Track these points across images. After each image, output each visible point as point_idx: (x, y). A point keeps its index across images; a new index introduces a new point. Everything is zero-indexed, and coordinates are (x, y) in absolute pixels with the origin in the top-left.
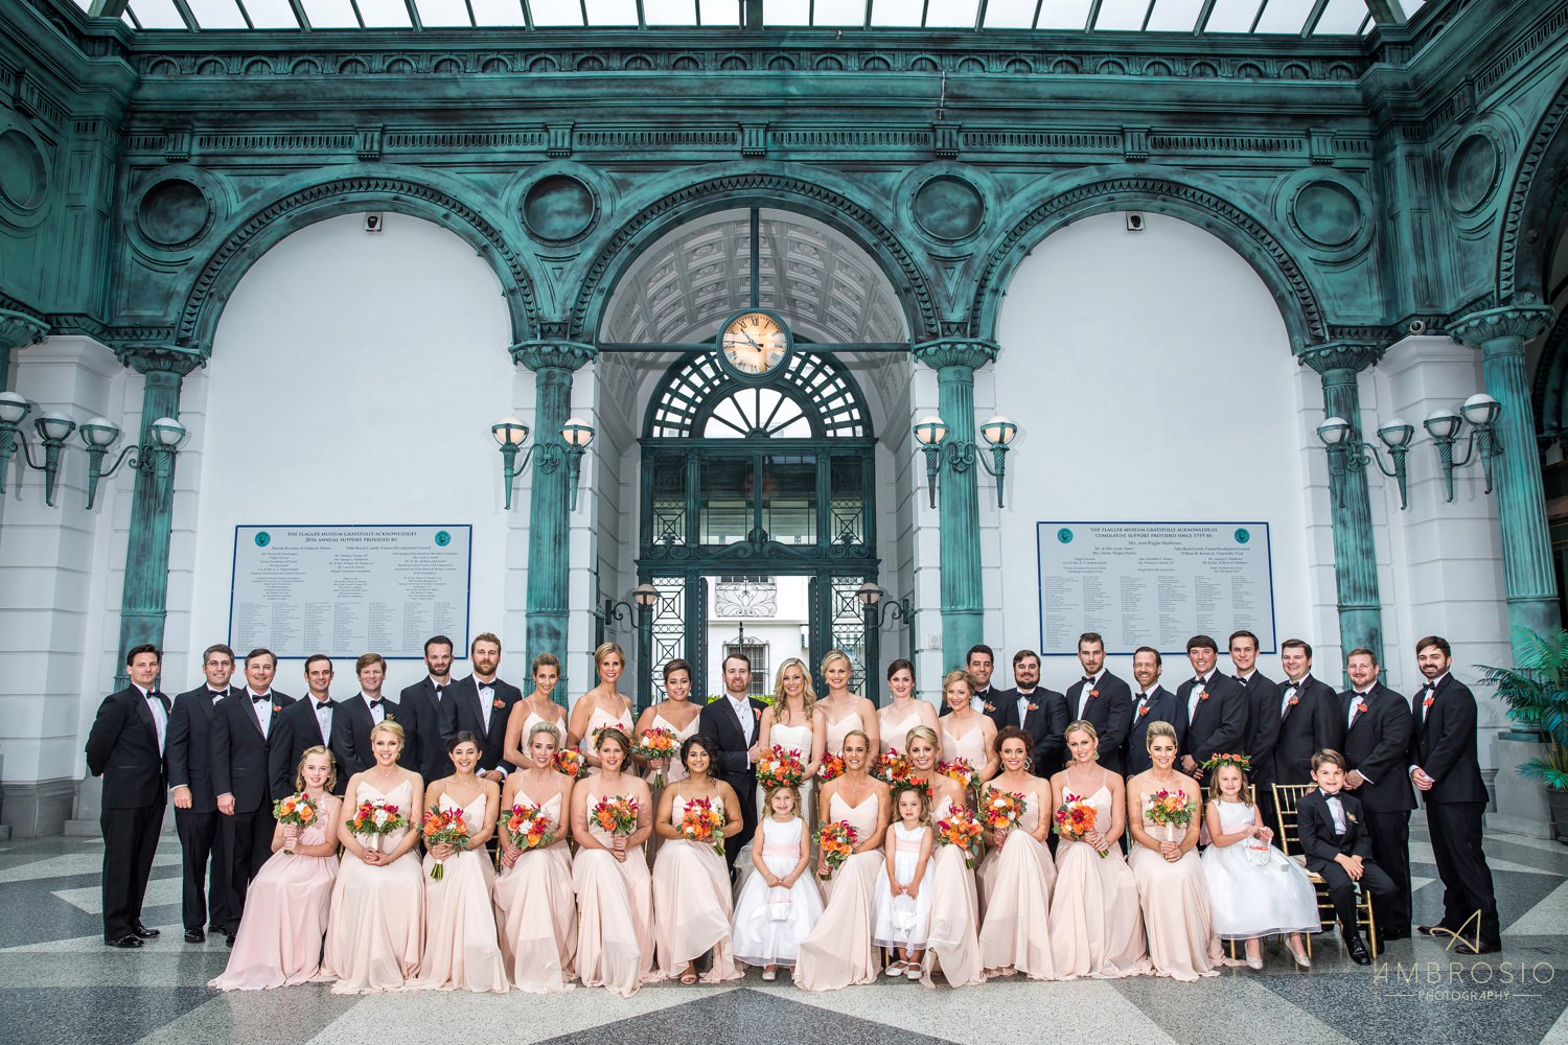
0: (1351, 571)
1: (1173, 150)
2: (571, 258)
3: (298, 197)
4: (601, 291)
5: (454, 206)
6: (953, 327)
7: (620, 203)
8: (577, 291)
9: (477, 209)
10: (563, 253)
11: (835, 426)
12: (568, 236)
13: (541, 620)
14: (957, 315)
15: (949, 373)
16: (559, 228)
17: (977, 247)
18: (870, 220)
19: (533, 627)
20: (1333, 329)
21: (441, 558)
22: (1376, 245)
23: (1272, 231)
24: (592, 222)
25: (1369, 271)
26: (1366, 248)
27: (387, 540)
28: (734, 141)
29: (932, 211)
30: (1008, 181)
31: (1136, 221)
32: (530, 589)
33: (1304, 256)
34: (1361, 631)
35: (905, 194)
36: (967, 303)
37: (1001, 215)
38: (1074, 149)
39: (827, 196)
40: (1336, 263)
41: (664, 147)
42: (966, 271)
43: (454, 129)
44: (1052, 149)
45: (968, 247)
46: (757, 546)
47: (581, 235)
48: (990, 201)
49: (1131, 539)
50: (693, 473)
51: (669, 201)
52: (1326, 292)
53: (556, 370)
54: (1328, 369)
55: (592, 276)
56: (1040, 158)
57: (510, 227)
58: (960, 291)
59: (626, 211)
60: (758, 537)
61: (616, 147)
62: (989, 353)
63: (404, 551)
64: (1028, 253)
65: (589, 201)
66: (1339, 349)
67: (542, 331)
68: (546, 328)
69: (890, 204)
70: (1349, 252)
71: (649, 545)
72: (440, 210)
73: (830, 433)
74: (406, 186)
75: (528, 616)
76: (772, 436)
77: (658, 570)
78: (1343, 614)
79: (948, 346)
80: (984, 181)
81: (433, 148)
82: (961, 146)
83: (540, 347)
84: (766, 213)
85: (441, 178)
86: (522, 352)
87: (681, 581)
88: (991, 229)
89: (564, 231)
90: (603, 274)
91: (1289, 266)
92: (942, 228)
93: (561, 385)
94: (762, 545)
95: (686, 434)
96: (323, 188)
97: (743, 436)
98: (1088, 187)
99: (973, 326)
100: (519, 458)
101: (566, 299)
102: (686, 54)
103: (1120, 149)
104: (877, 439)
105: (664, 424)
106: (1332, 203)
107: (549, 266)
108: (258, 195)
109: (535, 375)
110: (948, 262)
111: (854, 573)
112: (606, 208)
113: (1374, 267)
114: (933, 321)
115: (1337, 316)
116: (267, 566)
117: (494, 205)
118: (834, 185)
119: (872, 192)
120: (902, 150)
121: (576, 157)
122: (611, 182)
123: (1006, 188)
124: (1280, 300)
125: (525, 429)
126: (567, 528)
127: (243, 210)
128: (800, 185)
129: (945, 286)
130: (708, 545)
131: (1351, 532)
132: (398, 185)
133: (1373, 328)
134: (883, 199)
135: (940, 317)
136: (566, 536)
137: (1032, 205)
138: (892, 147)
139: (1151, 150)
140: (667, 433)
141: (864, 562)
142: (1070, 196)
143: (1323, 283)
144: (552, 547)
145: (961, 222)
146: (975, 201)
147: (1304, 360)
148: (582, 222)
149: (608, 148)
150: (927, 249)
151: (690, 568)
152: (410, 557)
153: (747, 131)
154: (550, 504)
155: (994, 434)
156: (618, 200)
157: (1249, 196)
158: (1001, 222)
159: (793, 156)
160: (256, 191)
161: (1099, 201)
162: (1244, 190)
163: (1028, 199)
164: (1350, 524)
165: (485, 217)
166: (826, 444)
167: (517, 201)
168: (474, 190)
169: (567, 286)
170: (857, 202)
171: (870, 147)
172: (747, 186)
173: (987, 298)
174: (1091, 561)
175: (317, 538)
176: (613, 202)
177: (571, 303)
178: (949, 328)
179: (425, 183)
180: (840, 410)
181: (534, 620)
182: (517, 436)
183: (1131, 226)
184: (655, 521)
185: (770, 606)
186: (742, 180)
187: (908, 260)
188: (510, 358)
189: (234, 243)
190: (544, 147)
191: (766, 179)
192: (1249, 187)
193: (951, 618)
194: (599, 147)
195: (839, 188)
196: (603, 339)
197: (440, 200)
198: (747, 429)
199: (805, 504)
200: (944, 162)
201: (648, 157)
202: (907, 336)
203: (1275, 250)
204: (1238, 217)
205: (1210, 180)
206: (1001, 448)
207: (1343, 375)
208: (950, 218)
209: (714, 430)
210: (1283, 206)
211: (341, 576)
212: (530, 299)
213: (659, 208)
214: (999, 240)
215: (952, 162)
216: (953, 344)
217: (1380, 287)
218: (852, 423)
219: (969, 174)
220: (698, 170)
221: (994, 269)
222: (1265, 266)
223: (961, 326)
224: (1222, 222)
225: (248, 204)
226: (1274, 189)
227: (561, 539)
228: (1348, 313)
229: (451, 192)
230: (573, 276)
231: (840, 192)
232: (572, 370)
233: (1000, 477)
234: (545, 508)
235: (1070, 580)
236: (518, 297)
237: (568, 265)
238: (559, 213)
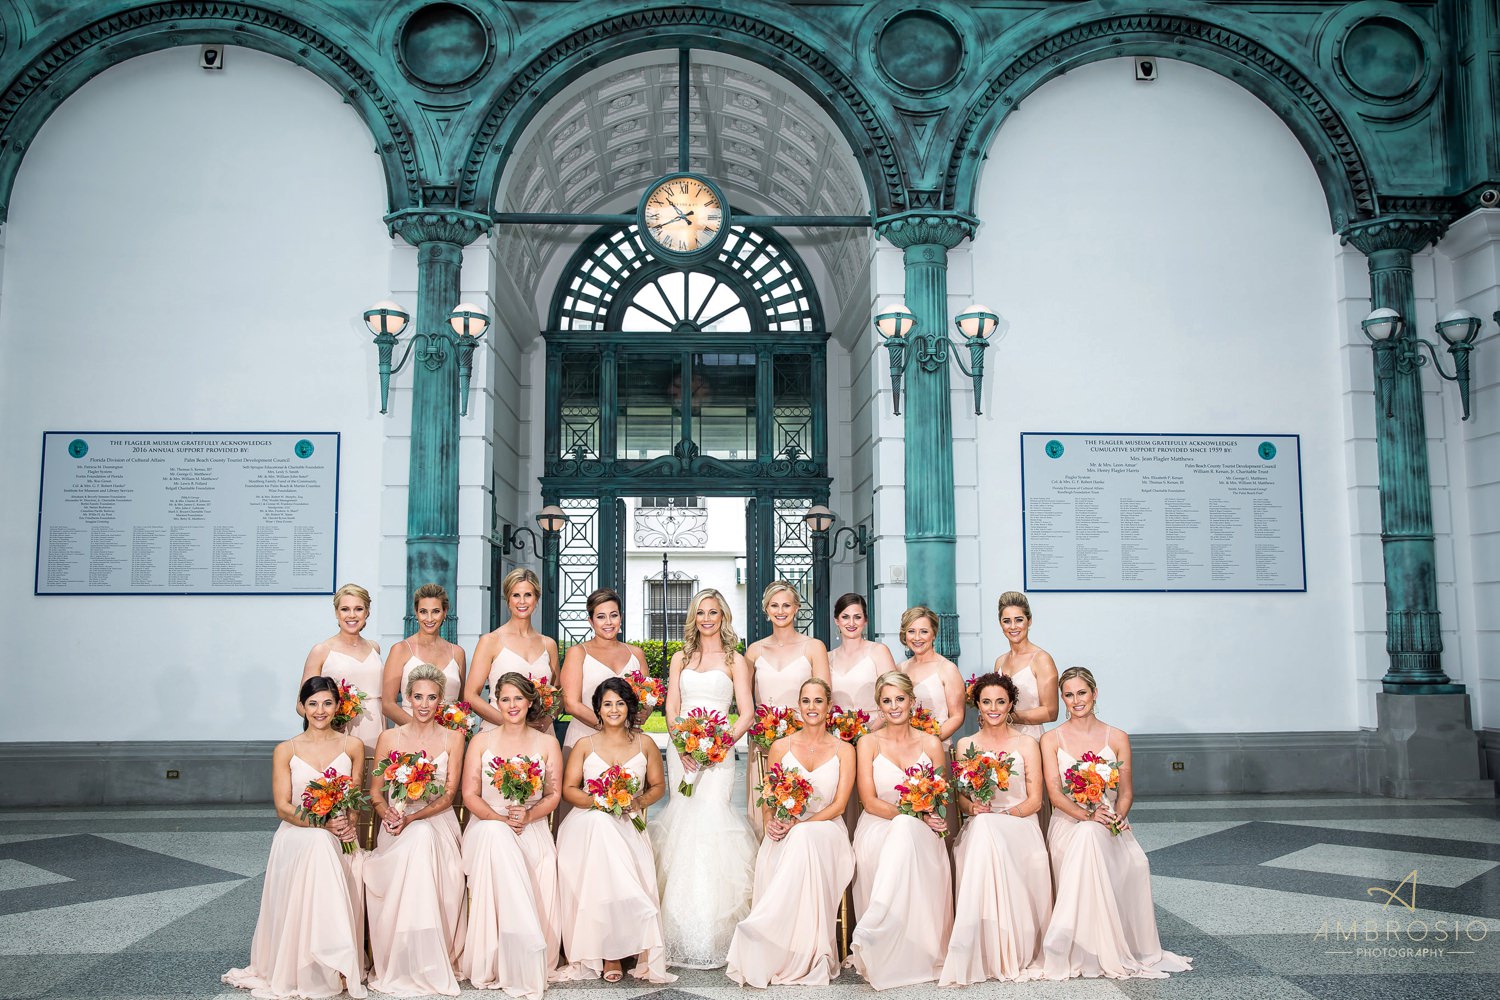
0: (1398, 493)
2: (459, 108)
3: (114, 21)
4: (497, 149)
5: (313, 40)
6: (924, 197)
7: (519, 40)
8: (467, 148)
9: (342, 44)
10: (450, 102)
11: (779, 318)
12: (457, 79)
13: (425, 548)
14: (928, 182)
15: (917, 253)
16: (445, 69)
17: (953, 99)
18: (824, 65)
19: (415, 557)
20: (1384, 201)
21: (302, 472)
22: (1442, 97)
23: (1314, 82)
24: (485, 63)
25: (1432, 130)
26: (1429, 102)
27: (235, 450)
29: (900, 54)
30: (993, 19)
31: (1147, 70)
32: (412, 509)
33: (1352, 111)
34: (1409, 563)
35: (868, 33)
36: (941, 167)
37: (983, 59)
39: (772, 35)
40: (1391, 120)
42: (939, 129)
45: (943, 100)
46: (685, 462)
47: (472, 79)
48: (970, 43)
49: (1134, 454)
50: (608, 375)
51: (579, 38)
52: (1377, 154)
53: (442, 245)
54: (1377, 249)
55: (486, 129)
57: (384, 68)
58: (932, 153)
59: (527, 50)
60: (686, 450)
62: (967, 227)
63: (256, 464)
64: (1015, 108)
65: (481, 36)
66: (1392, 225)
67: (424, 197)
68: (429, 193)
69: (848, 45)
70: (1407, 106)
71: (555, 460)
72: (296, 44)
73: (773, 327)
74: (252, 13)
75: (409, 542)
76: (703, 330)
77: (566, 490)
78: (1389, 546)
79: (917, 220)
80: (963, 18)
83: (422, 215)
84: (697, 55)
86: (400, 222)
87: (594, 503)
88: (971, 77)
89: (451, 74)
90: (498, 128)
91: (1333, 124)
92: (911, 76)
93: (449, 263)
94: (691, 460)
95: (600, 326)
96: (146, 12)
97: (669, 330)
98: (1089, 25)
99: (947, 196)
100: (398, 352)
101: (454, 158)
104: (830, 335)
105: (573, 314)
106: (1388, 46)
107: (432, 117)
108: (62, 18)
109: (416, 251)
110: (918, 117)
111: (801, 494)
112: (502, 46)
113: (1438, 124)
114: (899, 189)
115: (1389, 185)
116: (84, 481)
117: (364, 39)
118: (781, 21)
119: (828, 31)
122: (508, 14)
123: (989, 26)
124: (1321, 167)
125: (405, 317)
126: (456, 437)
127: (42, 36)
128: (739, 21)
129: (914, 147)
130: (626, 461)
131: (1400, 447)
132: (242, 11)
133: (1434, 199)
134: (840, 39)
135: (908, 185)
136: (456, 446)
137: (1021, 48)
140: (579, 325)
141: (812, 482)
142: (1067, 37)
143: (1374, 144)
144: (438, 460)
145: (934, 69)
146: (951, 42)
147: (1347, 238)
148: (473, 63)
150: (893, 101)
151: (605, 487)
152: (264, 472)
154: (436, 408)
155: (971, 327)
156: (516, 35)
157: (1286, 37)
158: (983, 68)
160: (57, 12)
161: (1103, 43)
162: (1280, 30)
163: (1016, 40)
164: (1399, 438)
165: (353, 54)
166: (769, 340)
167: (392, 36)
168: (338, 20)
169: (455, 142)
170: (810, 43)
172: (675, 21)
173: (965, 162)
174: (1085, 480)
175: (148, 447)
176: (511, 38)
177: (460, 163)
178: (918, 199)
179: (276, 10)
180: (785, 299)
181: (416, 548)
182: (394, 324)
183: (1141, 74)
184: (563, 432)
185: (700, 535)
186: (669, 13)
187: (870, 115)
188: (385, 229)
189: (33, 79)
191: (698, 13)
192: (1287, 26)
193: (917, 547)
195: (786, 24)
196: (499, 208)
197: (295, 31)
198: (673, 322)
199: (743, 412)
202: (867, 208)
203: (1316, 104)
204: (1271, 63)
205: (1239, 18)
206: (979, 344)
207: (1396, 257)
208: (921, 63)
209: (633, 322)
210: (1328, 49)
211: (177, 495)
212: (410, 157)
213: (568, 47)
214: (980, 91)
216: (923, 217)
217: (1445, 149)
218: (800, 315)
219: (946, 9)
221: (974, 127)
222: (1303, 123)
223: (933, 195)
224: (1253, 69)
225: (50, 28)
226: (1316, 29)
227: (449, 450)
228: (1404, 181)
229: (309, 22)
230: (462, 130)
231: (788, 30)
232: (462, 245)
233: (978, 377)
234: (430, 412)
235: (1060, 502)
236: (395, 154)
237: (456, 116)
238: (445, 51)
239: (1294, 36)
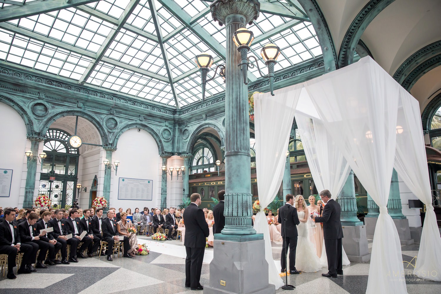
0: (163, 188)
1: (146, 120)
4: (47, 127)
5: (16, 104)
8: (42, 127)
9: (21, 106)
10: (40, 119)
11: (71, 151)
13: (30, 190)
14: (111, 142)
15: (108, 152)
17: (115, 131)
18: (98, 123)
20: (165, 152)
21: (5, 176)
22: (172, 140)
23: (159, 136)
24: (47, 114)
25: (171, 144)
26: (171, 140)
28: (76, 104)
29: (109, 123)
31: (140, 130)
32: (27, 184)
33: (163, 140)
34: (164, 197)
35: (105, 120)
36: (113, 140)
38: (132, 117)
39: (91, 117)
40: (167, 142)
41: (63, 102)
42: (113, 134)
43: (18, 88)
44: (129, 116)
45: (114, 131)
47: (44, 116)
48: (118, 123)
49: (133, 181)
51: (63, 113)
53: (37, 142)
54: (164, 158)
56: (127, 118)
57: (29, 111)
58: (112, 138)
59: (54, 113)
60: (52, 172)
61: (53, 100)
62: (115, 149)
64: (123, 133)
65: (46, 109)
68: (35, 133)
69: (102, 121)
70: (168, 140)
72: (12, 104)
74: (4, 97)
75: (26, 189)
76: (58, 151)
78: (162, 195)
80: (118, 120)
81: (12, 91)
82: (115, 113)
84: (79, 118)
85: (13, 97)
88: (118, 128)
89: (40, 114)
90: (47, 124)
91: (160, 141)
92: (110, 126)
94: (53, 174)
97: (51, 151)
98: (133, 124)
99: (113, 144)
102: (69, 85)
103: (139, 118)
104: (80, 155)
106: (167, 132)
107: (36, 121)
109: (31, 142)
110: (110, 133)
111: (72, 181)
112: (50, 111)
113: (171, 143)
114: (107, 142)
119: (99, 118)
120: (105, 112)
121: (44, 100)
122: (51, 106)
123: (121, 122)
124: (158, 146)
128: (87, 114)
129: (109, 137)
131: (164, 183)
133: (170, 152)
134: (101, 119)
138: (104, 111)
139: (144, 120)
141: (74, 179)
142: (131, 125)
143: (164, 145)
145: (113, 126)
146: (116, 123)
147: (161, 156)
148: (44, 113)
149: (51, 100)
150: (107, 130)
153: (79, 103)
155: (116, 164)
156: (52, 110)
158: (120, 127)
159: (86, 109)
161: (135, 126)
163: (124, 124)
165: (23, 108)
166: (70, 155)
167: (31, 106)
168: (21, 102)
169: (40, 125)
170: (97, 120)
171: (100, 110)
173: (116, 140)
174: (127, 184)
177: (41, 129)
178: (110, 144)
179: (9, 98)
186: (77, 111)
187: (104, 131)
188: (26, 138)
190: (38, 96)
191: (81, 112)
192: (156, 128)
193: (105, 193)
194: (50, 99)
195: (94, 116)
197: (12, 102)
198: (52, 149)
199: (63, 166)
200: (112, 115)
201: (59, 103)
202: (102, 144)
203: (159, 138)
204: (154, 132)
205: (151, 126)
206: (117, 166)
207: (166, 159)
208: (111, 125)
210: (161, 132)
212: (32, 126)
214: (119, 130)
215: (113, 116)
216: (111, 148)
217: (172, 146)
219: (116, 118)
220: (68, 108)
221: (117, 135)
222: (157, 141)
224: (152, 133)
226: (160, 129)
228: (167, 150)
229: (15, 101)
230: (42, 124)
232: (40, 142)
233: (116, 170)
234: (33, 168)
235: (123, 187)
236: (29, 125)
237: (41, 121)
238: (39, 110)
239: (157, 129)
